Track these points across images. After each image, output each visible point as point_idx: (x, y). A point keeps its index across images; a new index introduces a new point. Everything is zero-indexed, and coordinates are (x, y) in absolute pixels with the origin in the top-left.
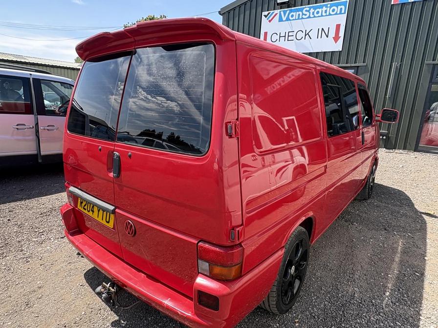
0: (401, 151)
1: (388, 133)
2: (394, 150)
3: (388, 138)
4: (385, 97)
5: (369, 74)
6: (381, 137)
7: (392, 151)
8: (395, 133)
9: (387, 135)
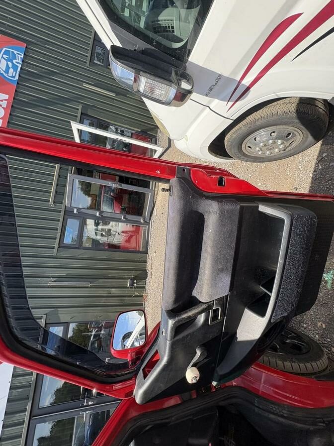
0: (148, 264)
1: (130, 278)
2: (148, 271)
3: (135, 278)
4: (91, 287)
5: (59, 309)
6: (135, 285)
7: (150, 273)
8: (129, 272)
9: (132, 280)
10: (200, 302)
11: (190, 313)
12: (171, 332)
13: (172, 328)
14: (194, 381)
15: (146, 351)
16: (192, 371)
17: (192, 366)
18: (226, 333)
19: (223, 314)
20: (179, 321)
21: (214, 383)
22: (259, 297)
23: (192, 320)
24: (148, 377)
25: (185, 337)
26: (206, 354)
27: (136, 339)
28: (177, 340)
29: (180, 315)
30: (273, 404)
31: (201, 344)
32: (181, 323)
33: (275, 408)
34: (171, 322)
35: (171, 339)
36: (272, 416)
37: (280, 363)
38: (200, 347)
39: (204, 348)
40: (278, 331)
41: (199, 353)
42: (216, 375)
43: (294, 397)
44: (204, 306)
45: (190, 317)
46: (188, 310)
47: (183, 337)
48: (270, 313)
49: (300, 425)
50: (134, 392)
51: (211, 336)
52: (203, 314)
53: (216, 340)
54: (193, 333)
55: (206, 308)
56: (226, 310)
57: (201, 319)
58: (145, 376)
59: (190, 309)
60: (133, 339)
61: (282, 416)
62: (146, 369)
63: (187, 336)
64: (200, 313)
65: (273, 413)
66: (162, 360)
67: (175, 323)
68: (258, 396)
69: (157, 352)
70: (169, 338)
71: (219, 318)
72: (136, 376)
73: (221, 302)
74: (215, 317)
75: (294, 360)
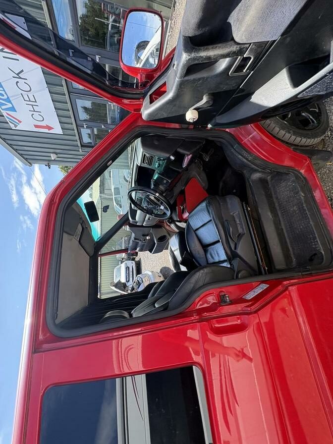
10: (233, 39)
11: (211, 53)
12: (182, 69)
13: (184, 66)
14: (191, 121)
15: (157, 76)
16: (192, 113)
17: (194, 109)
18: (242, 90)
19: (252, 68)
20: (194, 59)
21: (209, 126)
22: (316, 57)
23: (210, 63)
24: (153, 103)
25: (196, 80)
26: (211, 103)
27: (151, 54)
28: (187, 81)
29: (200, 50)
30: (246, 151)
31: (212, 92)
32: (196, 62)
33: (245, 154)
34: (185, 57)
35: (181, 78)
36: (240, 156)
37: (277, 129)
38: (209, 95)
39: (212, 97)
40: (299, 106)
41: (205, 99)
42: (213, 121)
43: (265, 153)
44: (234, 48)
45: (209, 58)
46: (210, 47)
47: (194, 79)
48: (306, 86)
49: (254, 166)
50: (142, 110)
51: (225, 88)
52: (227, 60)
53: (228, 93)
54: (207, 78)
55: (234, 52)
56: (258, 63)
57: (223, 64)
58: (152, 102)
59: (215, 46)
60: (149, 54)
61: (247, 159)
62: (153, 96)
63: (199, 79)
64: (224, 56)
65: (242, 156)
66: (168, 94)
67: (189, 59)
68: (240, 144)
69: (165, 84)
70: (178, 75)
71: (244, 71)
72: (144, 98)
73: (259, 50)
74: (240, 68)
75: (291, 131)
